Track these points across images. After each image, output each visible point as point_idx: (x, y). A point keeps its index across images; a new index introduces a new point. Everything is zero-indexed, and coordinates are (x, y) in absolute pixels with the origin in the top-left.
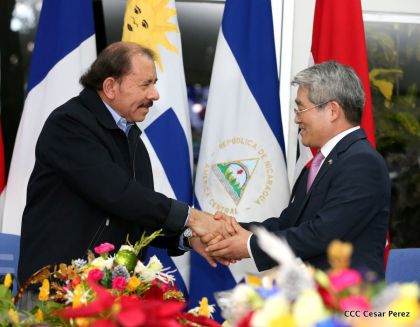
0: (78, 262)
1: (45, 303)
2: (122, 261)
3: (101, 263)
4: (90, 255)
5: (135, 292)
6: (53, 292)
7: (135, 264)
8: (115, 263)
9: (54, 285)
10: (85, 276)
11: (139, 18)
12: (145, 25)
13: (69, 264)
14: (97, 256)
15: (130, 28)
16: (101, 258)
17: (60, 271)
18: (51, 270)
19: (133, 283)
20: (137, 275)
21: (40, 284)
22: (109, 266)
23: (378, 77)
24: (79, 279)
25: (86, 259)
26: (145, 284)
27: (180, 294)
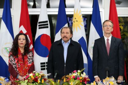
0: (70, 74)
1: (65, 83)
2: (79, 74)
3: (75, 75)
4: (72, 73)
5: (81, 80)
6: (66, 80)
7: (81, 74)
8: (77, 75)
9: (66, 79)
10: (72, 77)
11: (76, 20)
12: (77, 21)
13: (69, 75)
14: (74, 73)
15: (74, 22)
16: (74, 74)
17: (67, 76)
18: (66, 76)
19: (81, 78)
20: (81, 76)
21: (64, 79)
22: (76, 75)
23: (120, 25)
24: (71, 77)
25: (71, 73)
26: (83, 78)
27: (89, 80)
